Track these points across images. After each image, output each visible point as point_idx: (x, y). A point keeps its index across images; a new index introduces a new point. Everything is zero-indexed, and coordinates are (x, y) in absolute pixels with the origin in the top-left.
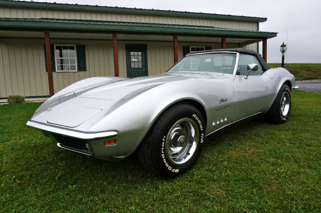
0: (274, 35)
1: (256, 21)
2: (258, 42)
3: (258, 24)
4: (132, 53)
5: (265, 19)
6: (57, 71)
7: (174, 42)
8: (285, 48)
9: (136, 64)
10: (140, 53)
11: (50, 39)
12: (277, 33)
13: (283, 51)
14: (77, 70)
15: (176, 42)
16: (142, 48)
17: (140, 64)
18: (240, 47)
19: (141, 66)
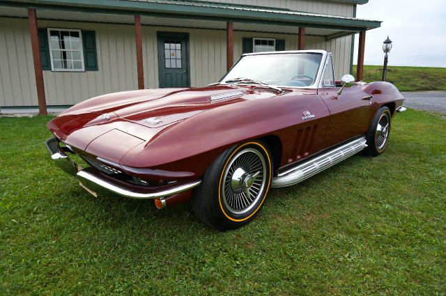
0: (376, 24)
1: (352, 2)
2: (353, 34)
3: (355, 6)
4: (167, 45)
6: (53, 69)
7: (227, 30)
8: (389, 45)
9: (173, 61)
10: (179, 46)
11: (37, 19)
12: (380, 22)
13: (387, 50)
14: (83, 69)
15: (230, 31)
16: (181, 38)
17: (179, 62)
18: (327, 40)
19: (179, 66)
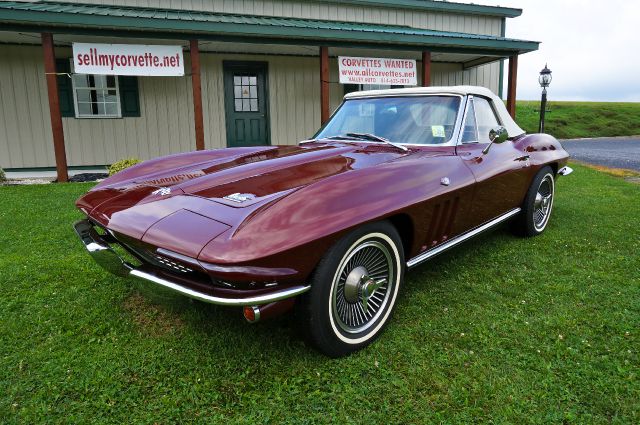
0: (532, 46)
1: (500, 15)
2: (501, 60)
3: (503, 20)
4: (237, 80)
5: (518, 12)
6: (77, 116)
7: (320, 56)
8: (548, 76)
9: (246, 102)
10: (253, 80)
11: (54, 46)
12: (538, 43)
13: (545, 84)
14: (120, 115)
15: (325, 59)
16: (257, 68)
17: (254, 103)
18: (464, 69)
19: (255, 108)
